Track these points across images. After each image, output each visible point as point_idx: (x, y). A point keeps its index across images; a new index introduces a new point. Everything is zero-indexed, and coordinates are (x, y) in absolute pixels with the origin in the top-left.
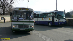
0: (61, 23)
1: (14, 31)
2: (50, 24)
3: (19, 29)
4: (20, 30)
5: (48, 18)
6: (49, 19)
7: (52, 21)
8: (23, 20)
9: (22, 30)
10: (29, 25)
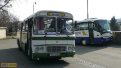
0: (105, 39)
1: (38, 59)
2: (84, 42)
3: (49, 54)
4: (51, 55)
5: (81, 31)
6: (82, 33)
7: (88, 36)
8: (55, 36)
9: (55, 55)
10: (67, 45)
